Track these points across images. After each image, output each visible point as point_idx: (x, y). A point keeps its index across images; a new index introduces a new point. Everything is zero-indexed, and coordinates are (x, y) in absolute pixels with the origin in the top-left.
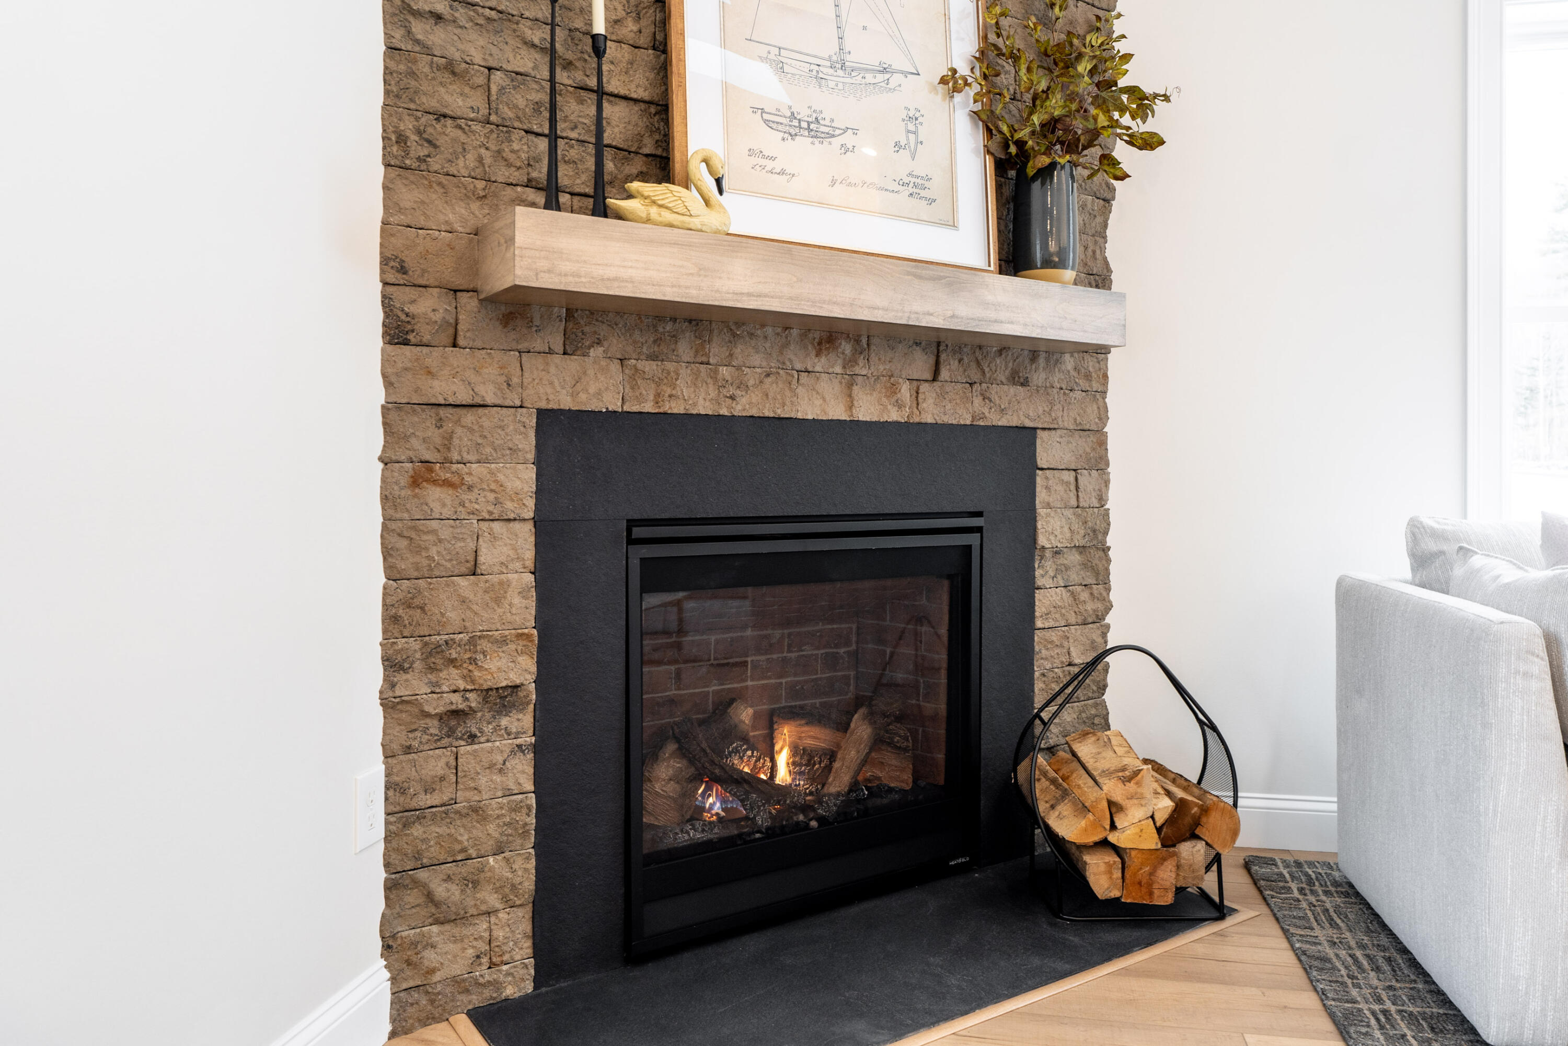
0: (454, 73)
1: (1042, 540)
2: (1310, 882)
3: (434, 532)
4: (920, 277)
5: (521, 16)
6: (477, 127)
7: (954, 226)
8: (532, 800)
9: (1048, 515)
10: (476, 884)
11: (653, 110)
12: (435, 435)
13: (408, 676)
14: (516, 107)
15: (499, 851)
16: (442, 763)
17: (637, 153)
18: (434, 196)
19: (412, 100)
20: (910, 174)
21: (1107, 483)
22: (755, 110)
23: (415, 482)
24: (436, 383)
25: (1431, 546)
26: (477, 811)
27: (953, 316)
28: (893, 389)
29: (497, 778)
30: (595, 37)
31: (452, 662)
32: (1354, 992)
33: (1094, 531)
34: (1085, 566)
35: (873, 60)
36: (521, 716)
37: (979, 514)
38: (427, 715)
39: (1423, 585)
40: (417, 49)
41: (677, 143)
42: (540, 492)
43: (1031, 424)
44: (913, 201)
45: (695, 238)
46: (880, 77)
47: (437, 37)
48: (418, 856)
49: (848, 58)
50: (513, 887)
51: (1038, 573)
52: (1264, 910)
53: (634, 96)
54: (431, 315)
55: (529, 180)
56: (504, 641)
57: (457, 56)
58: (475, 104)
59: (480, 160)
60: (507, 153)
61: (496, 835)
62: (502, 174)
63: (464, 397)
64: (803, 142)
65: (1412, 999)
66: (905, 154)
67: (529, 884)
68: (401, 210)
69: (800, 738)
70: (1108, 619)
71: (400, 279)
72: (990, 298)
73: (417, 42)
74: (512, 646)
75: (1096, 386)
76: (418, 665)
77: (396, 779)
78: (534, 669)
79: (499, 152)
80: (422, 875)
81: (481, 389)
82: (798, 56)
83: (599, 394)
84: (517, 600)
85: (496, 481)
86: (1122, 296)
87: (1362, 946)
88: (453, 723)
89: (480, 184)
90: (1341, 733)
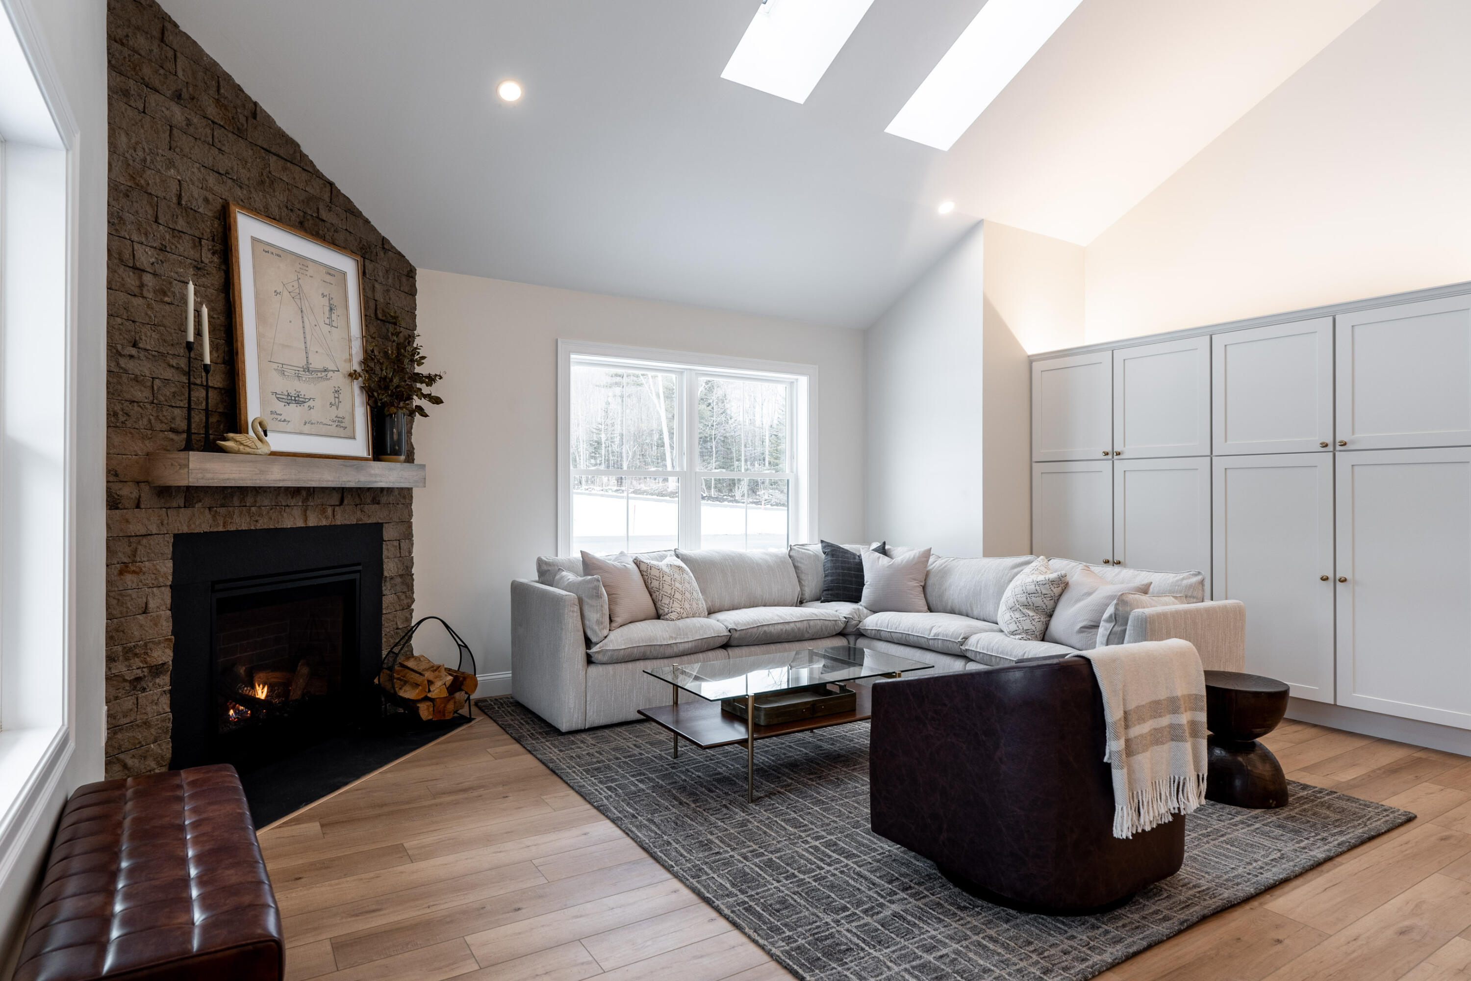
0: (137, 381)
1: (386, 574)
2: (502, 704)
3: (130, 595)
4: (346, 466)
5: (168, 353)
6: (148, 406)
7: (354, 438)
8: (171, 716)
9: (388, 562)
10: (145, 758)
11: (223, 392)
12: (128, 550)
13: (117, 664)
14: (165, 395)
15: (155, 741)
16: (131, 703)
17: (215, 412)
18: (128, 439)
19: (119, 395)
20: (336, 417)
21: (412, 544)
22: (273, 393)
23: (121, 573)
24: (131, 526)
25: (545, 568)
26: (147, 724)
27: (359, 481)
28: (324, 511)
29: (155, 707)
30: (206, 366)
31: (136, 655)
32: (521, 731)
33: (407, 567)
34: (403, 583)
35: (320, 366)
36: (164, 677)
37: (359, 564)
38: (125, 680)
39: (542, 583)
40: (121, 371)
41: (242, 412)
42: (175, 573)
43: (380, 521)
44: (338, 429)
45: (259, 458)
46: (324, 374)
47: (131, 365)
48: (120, 746)
49: (311, 366)
50: (162, 757)
51: (384, 588)
52: (485, 716)
53: (216, 386)
54: (130, 495)
55: (171, 428)
56: (159, 643)
57: (139, 373)
58: (147, 395)
59: (150, 421)
60: (161, 417)
61: (155, 734)
62: (158, 426)
63: (143, 531)
64: (293, 406)
65: (540, 728)
66: (334, 407)
67: (169, 755)
68: (114, 447)
69: (268, 679)
70: (413, 607)
71: (115, 479)
72: (373, 472)
73: (122, 368)
74: (163, 645)
75: (407, 501)
76: (121, 658)
77: (112, 712)
78: (172, 654)
79: (157, 416)
80: (122, 756)
81: (150, 527)
82: (289, 367)
83: (200, 524)
84: (164, 624)
85: (156, 569)
86: (423, 467)
87: (522, 719)
88: (135, 684)
89: (149, 432)
90: (513, 643)
